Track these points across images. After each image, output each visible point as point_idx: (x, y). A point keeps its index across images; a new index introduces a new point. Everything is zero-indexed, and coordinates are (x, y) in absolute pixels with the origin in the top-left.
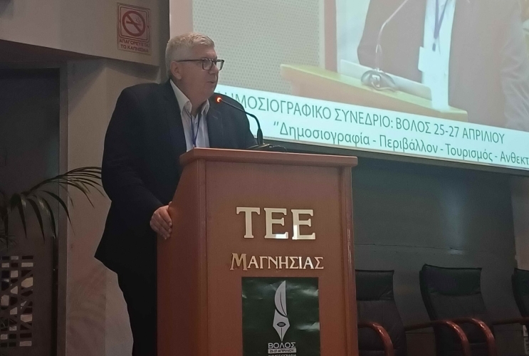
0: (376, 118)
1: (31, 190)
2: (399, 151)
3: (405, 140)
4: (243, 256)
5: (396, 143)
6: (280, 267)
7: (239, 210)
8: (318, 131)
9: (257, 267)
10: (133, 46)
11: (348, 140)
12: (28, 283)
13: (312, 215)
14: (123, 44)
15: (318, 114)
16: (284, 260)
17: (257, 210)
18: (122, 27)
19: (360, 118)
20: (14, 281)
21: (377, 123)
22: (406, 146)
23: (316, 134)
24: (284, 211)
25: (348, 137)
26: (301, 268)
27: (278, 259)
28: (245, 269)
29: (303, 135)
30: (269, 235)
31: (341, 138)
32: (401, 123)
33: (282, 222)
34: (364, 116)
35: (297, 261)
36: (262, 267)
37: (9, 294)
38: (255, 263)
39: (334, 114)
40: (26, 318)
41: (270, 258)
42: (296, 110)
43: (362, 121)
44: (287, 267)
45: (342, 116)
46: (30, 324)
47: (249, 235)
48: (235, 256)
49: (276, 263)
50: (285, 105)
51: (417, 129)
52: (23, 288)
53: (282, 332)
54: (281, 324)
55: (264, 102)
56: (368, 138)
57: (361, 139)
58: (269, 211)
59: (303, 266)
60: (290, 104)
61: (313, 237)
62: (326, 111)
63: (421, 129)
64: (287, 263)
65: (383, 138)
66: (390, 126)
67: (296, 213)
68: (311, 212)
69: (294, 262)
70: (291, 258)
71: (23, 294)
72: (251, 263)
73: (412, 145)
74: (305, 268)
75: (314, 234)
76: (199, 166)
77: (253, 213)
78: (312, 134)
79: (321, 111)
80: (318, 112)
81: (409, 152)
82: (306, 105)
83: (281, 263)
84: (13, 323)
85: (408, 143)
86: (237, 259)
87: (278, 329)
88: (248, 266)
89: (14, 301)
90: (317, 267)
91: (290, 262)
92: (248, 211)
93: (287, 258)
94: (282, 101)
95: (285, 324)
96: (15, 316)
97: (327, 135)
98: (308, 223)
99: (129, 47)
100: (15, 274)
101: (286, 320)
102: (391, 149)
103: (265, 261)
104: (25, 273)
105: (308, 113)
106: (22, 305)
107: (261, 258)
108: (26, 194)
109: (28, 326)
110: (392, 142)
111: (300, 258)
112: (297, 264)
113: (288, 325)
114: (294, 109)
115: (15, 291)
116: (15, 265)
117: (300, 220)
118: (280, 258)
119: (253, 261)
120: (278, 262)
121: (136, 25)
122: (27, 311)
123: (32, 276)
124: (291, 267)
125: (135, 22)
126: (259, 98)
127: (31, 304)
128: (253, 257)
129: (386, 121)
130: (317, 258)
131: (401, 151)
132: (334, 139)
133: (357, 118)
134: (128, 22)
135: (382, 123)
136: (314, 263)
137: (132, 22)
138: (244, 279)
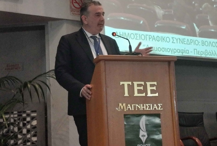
0: (192, 41)
1: (33, 80)
2: (203, 56)
3: (206, 51)
4: (124, 105)
5: (202, 52)
6: (142, 109)
7: (121, 83)
8: (164, 48)
9: (131, 109)
10: (77, 13)
11: (179, 52)
12: (34, 123)
13: (156, 84)
14: (73, 12)
15: (164, 40)
16: (143, 106)
17: (130, 83)
18: (72, 5)
19: (184, 41)
20: (28, 122)
21: (193, 43)
22: (207, 54)
23: (163, 50)
24: (143, 83)
25: (178, 51)
26: (152, 109)
27: (141, 105)
28: (125, 110)
29: (157, 50)
30: (136, 94)
31: (175, 51)
32: (204, 43)
33: (142, 88)
34: (186, 40)
35: (150, 106)
36: (133, 110)
37: (26, 128)
38: (130, 107)
39: (171, 40)
40: (34, 139)
41: (137, 105)
42: (153, 39)
43: (185, 43)
44: (145, 109)
45: (175, 41)
46: (36, 141)
47: (126, 94)
48: (120, 104)
49: (140, 107)
50: (148, 37)
51: (212, 45)
52: (32, 125)
53: (144, 139)
54: (143, 136)
55: (138, 36)
56: (188, 51)
57: (185, 51)
58: (135, 83)
59: (153, 108)
60: (150, 36)
61: (157, 95)
62: (168, 39)
63: (214, 45)
64: (145, 107)
65: (195, 50)
66: (199, 45)
67: (148, 84)
68: (155, 83)
69: (148, 107)
70: (147, 105)
71: (32, 128)
72: (128, 107)
73: (210, 53)
74: (154, 109)
75: (157, 93)
76: (102, 63)
77: (128, 85)
78: (161, 50)
79: (165, 39)
80: (163, 39)
81: (208, 56)
82: (158, 36)
83: (142, 107)
84: (29, 141)
85: (208, 52)
86: (121, 106)
87: (142, 138)
88: (126, 109)
89: (28, 131)
90: (159, 109)
91: (146, 107)
92: (126, 84)
93: (145, 105)
94: (146, 35)
95: (145, 136)
96: (29, 138)
97: (168, 50)
98: (155, 88)
99: (75, 14)
100: (28, 119)
101: (145, 134)
102: (200, 56)
103: (135, 106)
104: (33, 118)
105: (159, 40)
106: (32, 133)
107: (133, 105)
108: (30, 82)
109: (35, 143)
110: (200, 52)
111: (151, 105)
112: (150, 108)
113: (146, 136)
114: (152, 38)
115: (29, 127)
116: (28, 115)
117: (150, 87)
118: (142, 105)
119: (129, 107)
120: (141, 107)
121: (78, 3)
122: (35, 136)
123: (36, 119)
124: (147, 109)
125: (78, 2)
126: (136, 34)
127: (36, 132)
128: (129, 105)
129: (197, 42)
130: (159, 105)
131: (205, 56)
132: (172, 52)
133: (182, 42)
134: (74, 3)
135: (195, 43)
136: (158, 107)
137: (76, 2)
138: (125, 115)
